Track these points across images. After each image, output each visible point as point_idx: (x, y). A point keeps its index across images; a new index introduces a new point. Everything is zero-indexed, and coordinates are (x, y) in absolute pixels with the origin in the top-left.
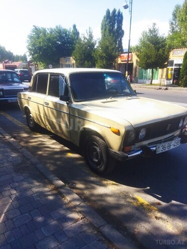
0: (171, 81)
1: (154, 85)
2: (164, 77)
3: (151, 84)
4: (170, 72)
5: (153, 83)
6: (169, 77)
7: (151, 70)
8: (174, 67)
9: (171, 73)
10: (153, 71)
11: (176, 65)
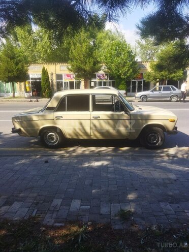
0: (31, 94)
1: (17, 97)
2: (23, 89)
3: (14, 97)
4: (27, 85)
5: (15, 96)
6: (28, 90)
7: (11, 83)
8: (30, 81)
9: (29, 86)
10: (13, 84)
11: (32, 79)
